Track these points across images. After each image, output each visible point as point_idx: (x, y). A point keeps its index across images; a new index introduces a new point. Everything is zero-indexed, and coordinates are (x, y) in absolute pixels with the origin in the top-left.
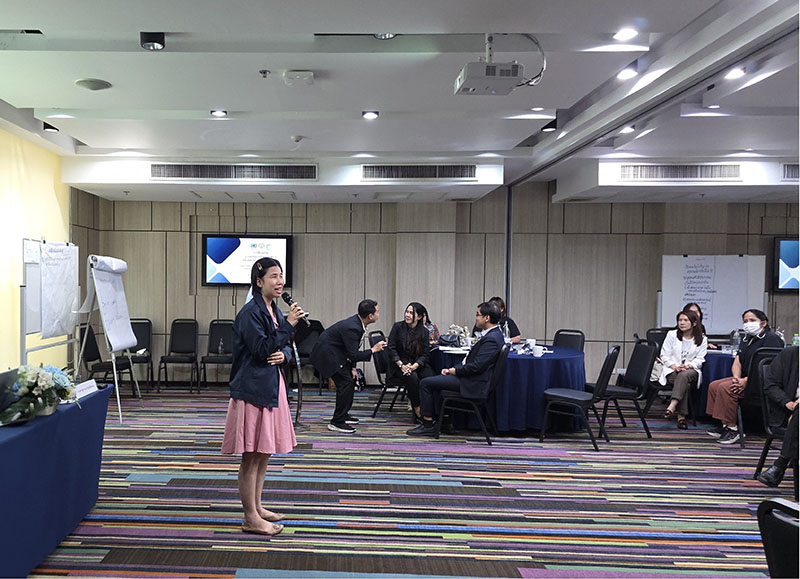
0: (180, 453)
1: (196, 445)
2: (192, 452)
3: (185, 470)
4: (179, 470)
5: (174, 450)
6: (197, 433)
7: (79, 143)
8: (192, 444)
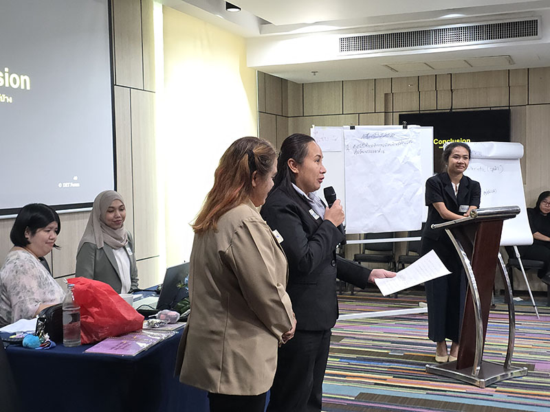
0: (372, 364)
1: (391, 356)
2: (387, 365)
3: (376, 384)
4: (370, 384)
5: (365, 360)
6: (393, 342)
7: (263, 22)
8: (386, 355)
